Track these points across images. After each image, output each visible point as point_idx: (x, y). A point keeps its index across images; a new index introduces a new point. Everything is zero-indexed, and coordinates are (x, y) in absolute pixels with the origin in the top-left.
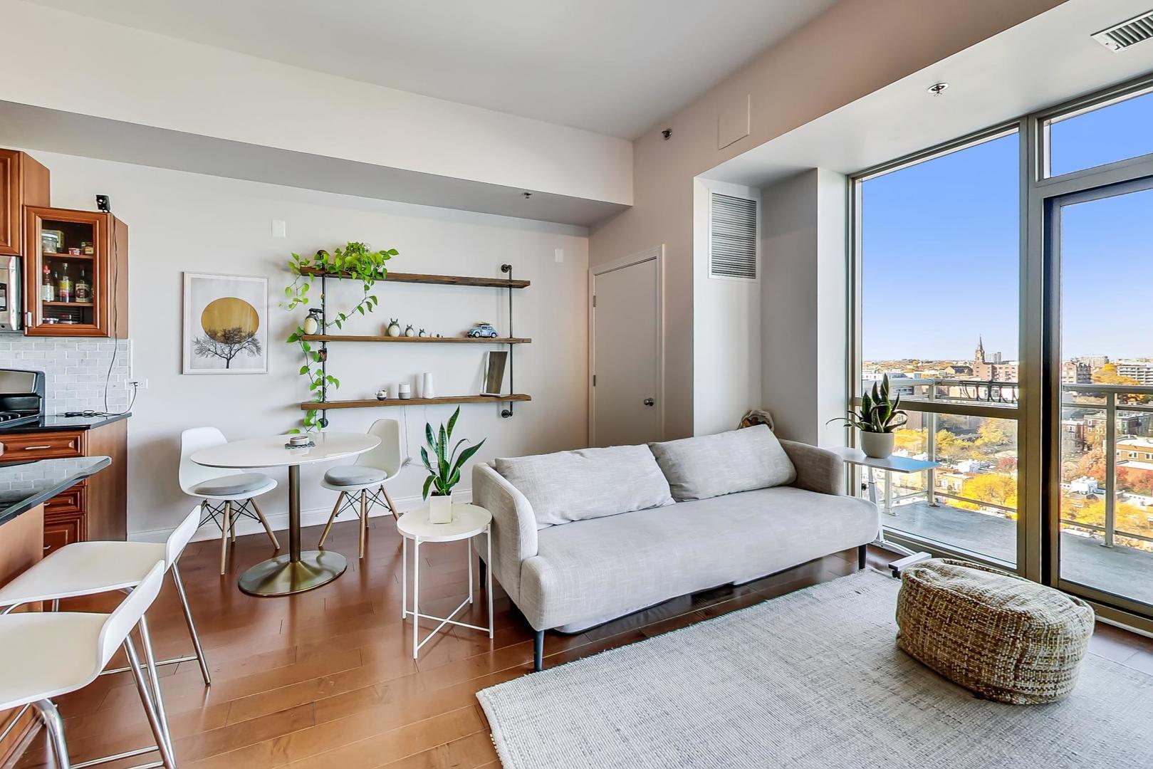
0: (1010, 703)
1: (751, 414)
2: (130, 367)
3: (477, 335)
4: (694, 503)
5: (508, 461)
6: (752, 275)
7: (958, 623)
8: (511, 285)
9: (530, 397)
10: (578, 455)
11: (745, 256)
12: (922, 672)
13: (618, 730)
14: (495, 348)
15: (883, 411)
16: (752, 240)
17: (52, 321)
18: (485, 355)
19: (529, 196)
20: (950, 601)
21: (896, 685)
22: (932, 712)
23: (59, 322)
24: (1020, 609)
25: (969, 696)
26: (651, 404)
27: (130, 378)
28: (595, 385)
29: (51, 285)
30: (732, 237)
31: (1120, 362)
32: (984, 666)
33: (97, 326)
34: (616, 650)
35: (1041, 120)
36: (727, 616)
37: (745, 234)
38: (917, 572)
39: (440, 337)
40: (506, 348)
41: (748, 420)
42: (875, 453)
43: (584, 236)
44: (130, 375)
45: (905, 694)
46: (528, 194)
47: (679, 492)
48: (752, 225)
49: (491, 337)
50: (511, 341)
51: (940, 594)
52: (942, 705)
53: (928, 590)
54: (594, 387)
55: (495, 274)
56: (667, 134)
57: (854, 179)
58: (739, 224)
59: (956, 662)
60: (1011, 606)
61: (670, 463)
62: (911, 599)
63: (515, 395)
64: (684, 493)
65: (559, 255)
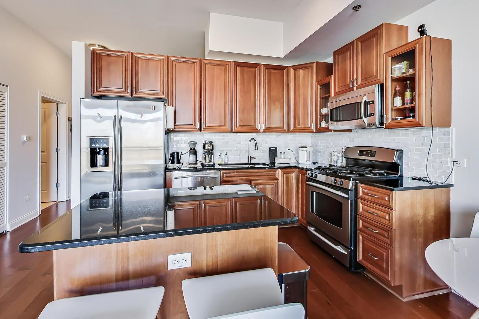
2: (452, 149)
17: (399, 118)
23: (403, 119)
27: (452, 157)
29: (399, 97)
33: (416, 119)
44: (452, 155)
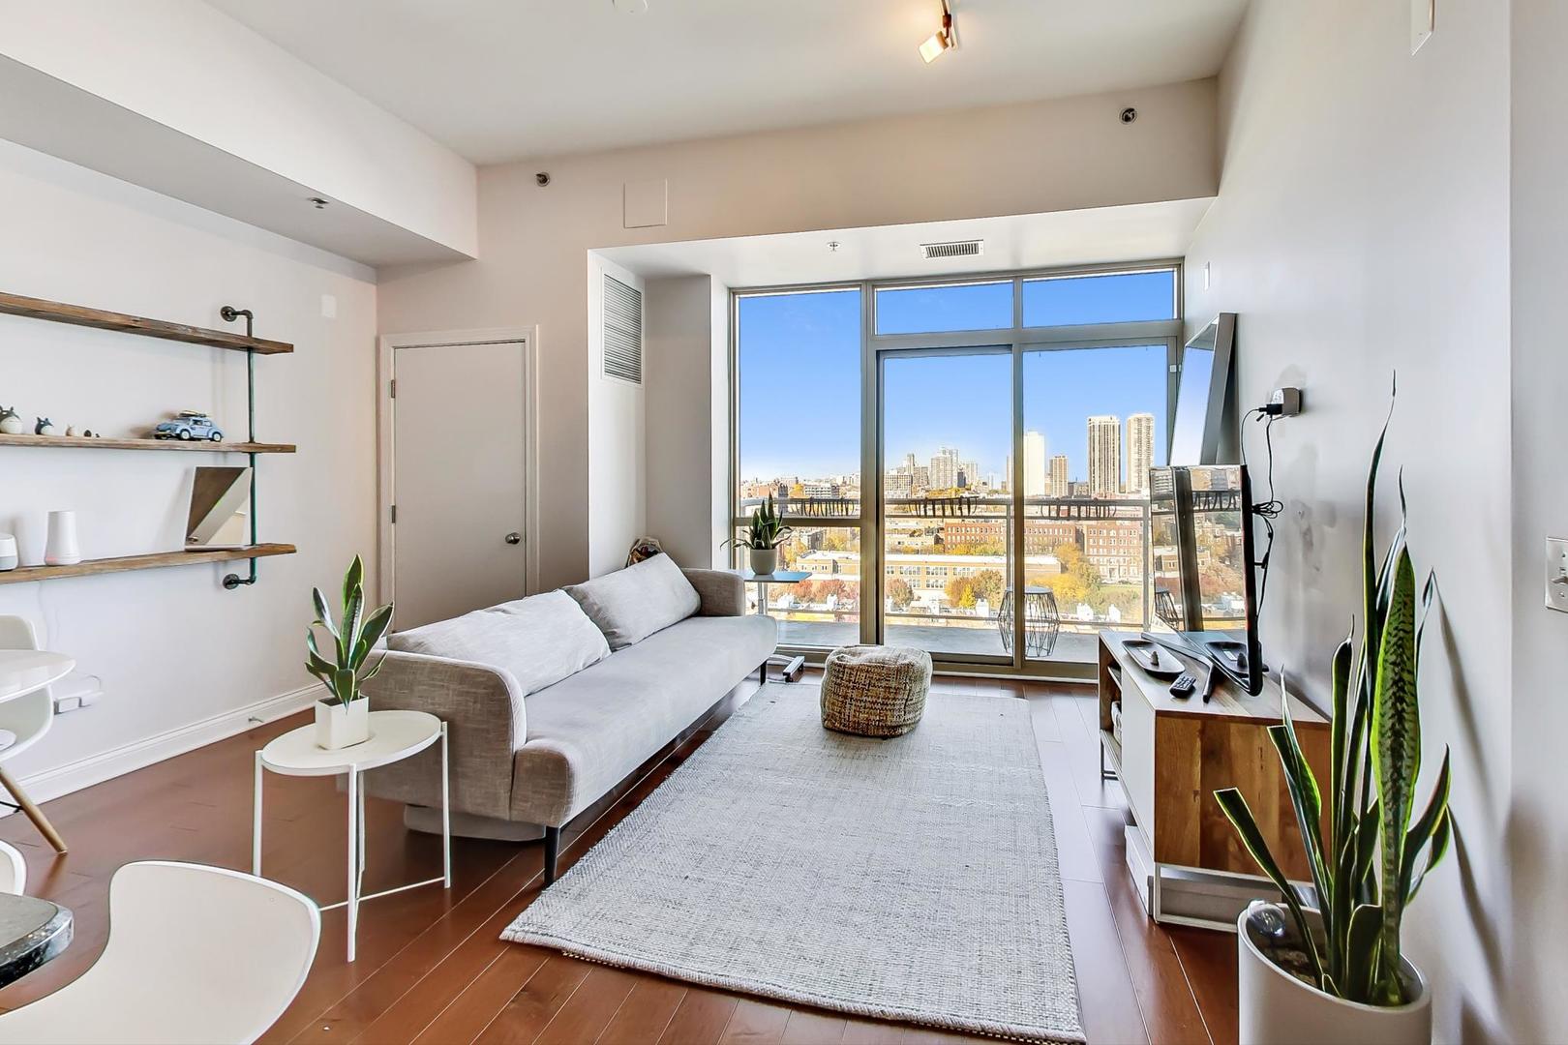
0: (901, 734)
1: (640, 543)
3: (185, 435)
4: (627, 649)
5: (415, 636)
6: (638, 380)
7: (874, 686)
8: (251, 346)
9: (293, 546)
10: (500, 613)
11: (631, 356)
12: (849, 738)
13: (687, 877)
14: (209, 461)
15: (772, 527)
16: (637, 337)
18: (187, 472)
19: (323, 205)
20: (867, 671)
21: (841, 752)
22: (870, 759)
24: (906, 662)
25: (879, 740)
26: (516, 541)
28: (394, 521)
30: (621, 331)
31: (806, 483)
32: (889, 712)
34: (619, 826)
35: (874, 287)
36: (693, 756)
37: (631, 330)
38: (838, 658)
39: (94, 436)
40: (240, 461)
41: (637, 550)
42: (763, 570)
43: (373, 283)
45: (850, 756)
46: (320, 202)
47: (615, 642)
48: (638, 321)
49: (212, 440)
50: (253, 449)
51: (859, 669)
52: (872, 752)
53: (852, 668)
54: (393, 525)
55: (209, 321)
56: (543, 179)
57: (734, 294)
58: (626, 317)
59: (872, 718)
60: (901, 662)
61: (596, 608)
62: (839, 681)
63: (262, 545)
64: (617, 640)
65: (329, 306)
